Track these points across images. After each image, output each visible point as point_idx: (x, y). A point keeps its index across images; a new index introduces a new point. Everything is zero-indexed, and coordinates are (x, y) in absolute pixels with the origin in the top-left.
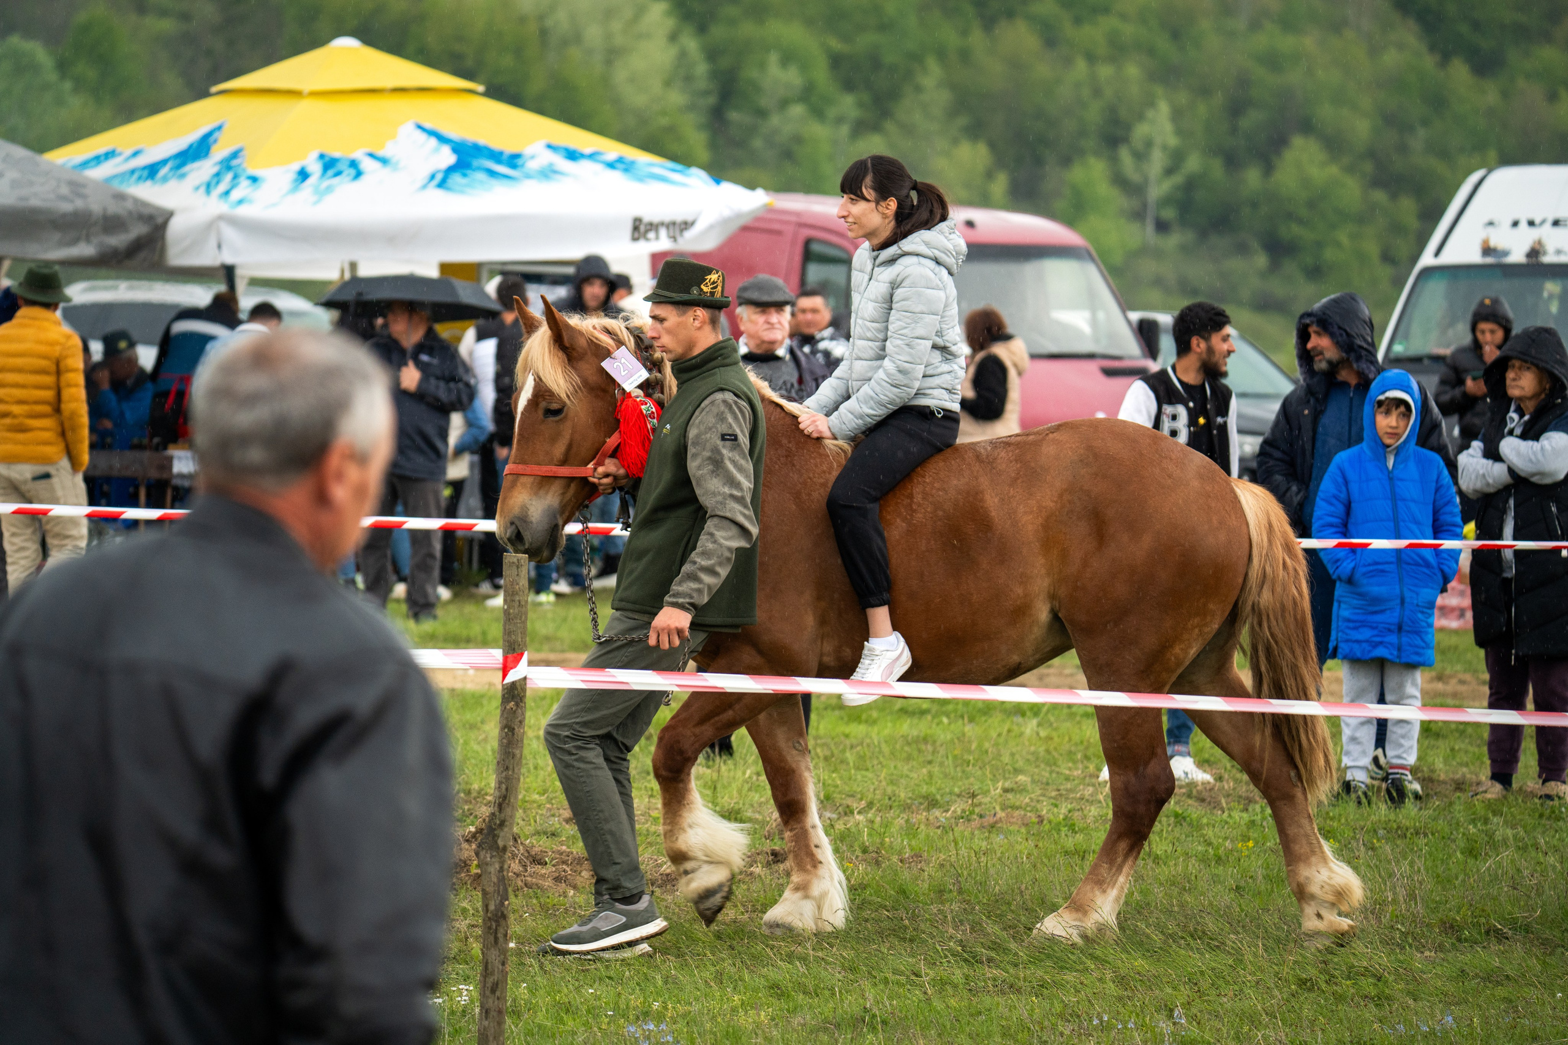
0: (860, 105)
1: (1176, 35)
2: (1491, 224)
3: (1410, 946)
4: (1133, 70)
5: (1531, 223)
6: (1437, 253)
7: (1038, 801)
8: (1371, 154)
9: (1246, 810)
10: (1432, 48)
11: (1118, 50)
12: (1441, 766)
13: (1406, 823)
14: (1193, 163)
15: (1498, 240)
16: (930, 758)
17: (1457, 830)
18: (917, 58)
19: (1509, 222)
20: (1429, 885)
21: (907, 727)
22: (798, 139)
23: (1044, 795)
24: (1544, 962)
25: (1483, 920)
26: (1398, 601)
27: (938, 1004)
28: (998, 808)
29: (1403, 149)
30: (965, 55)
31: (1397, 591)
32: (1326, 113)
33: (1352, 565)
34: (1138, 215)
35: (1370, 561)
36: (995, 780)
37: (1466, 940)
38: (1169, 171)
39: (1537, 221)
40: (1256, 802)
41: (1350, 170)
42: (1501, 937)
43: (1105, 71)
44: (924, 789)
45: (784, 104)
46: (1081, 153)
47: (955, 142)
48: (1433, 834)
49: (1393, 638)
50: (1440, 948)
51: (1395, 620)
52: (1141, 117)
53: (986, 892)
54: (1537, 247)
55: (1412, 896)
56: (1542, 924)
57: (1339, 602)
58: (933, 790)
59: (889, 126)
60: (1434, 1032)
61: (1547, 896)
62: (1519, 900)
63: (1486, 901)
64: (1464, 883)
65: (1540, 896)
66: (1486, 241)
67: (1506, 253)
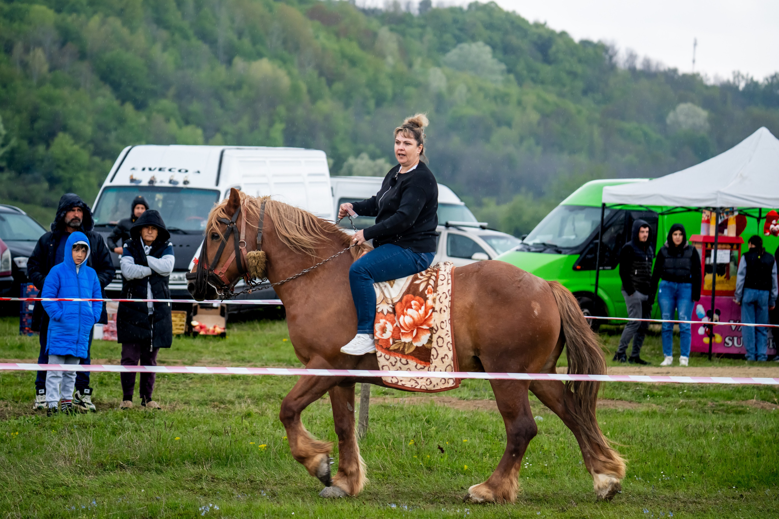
1: (4, 86)
2: (133, 169)
3: (83, 473)
5: (150, 169)
6: (112, 180)
8: (92, 141)
9: (17, 419)
10: (118, 98)
12: (106, 398)
13: (87, 421)
14: (14, 142)
17: (109, 424)
19: (141, 169)
20: (93, 448)
24: (138, 477)
25: (115, 461)
26: (77, 330)
29: (106, 140)
31: (78, 326)
32: (73, 123)
33: (61, 313)
35: (69, 312)
39: (153, 168)
40: (22, 415)
41: (83, 147)
42: (122, 467)
48: (98, 426)
49: (74, 346)
50: (96, 474)
51: (76, 339)
54: (152, 179)
55: (86, 452)
56: (140, 462)
57: (51, 330)
60: (87, 509)
61: (142, 450)
62: (131, 452)
63: (118, 453)
64: (109, 446)
65: (140, 450)
66: (131, 176)
67: (140, 182)
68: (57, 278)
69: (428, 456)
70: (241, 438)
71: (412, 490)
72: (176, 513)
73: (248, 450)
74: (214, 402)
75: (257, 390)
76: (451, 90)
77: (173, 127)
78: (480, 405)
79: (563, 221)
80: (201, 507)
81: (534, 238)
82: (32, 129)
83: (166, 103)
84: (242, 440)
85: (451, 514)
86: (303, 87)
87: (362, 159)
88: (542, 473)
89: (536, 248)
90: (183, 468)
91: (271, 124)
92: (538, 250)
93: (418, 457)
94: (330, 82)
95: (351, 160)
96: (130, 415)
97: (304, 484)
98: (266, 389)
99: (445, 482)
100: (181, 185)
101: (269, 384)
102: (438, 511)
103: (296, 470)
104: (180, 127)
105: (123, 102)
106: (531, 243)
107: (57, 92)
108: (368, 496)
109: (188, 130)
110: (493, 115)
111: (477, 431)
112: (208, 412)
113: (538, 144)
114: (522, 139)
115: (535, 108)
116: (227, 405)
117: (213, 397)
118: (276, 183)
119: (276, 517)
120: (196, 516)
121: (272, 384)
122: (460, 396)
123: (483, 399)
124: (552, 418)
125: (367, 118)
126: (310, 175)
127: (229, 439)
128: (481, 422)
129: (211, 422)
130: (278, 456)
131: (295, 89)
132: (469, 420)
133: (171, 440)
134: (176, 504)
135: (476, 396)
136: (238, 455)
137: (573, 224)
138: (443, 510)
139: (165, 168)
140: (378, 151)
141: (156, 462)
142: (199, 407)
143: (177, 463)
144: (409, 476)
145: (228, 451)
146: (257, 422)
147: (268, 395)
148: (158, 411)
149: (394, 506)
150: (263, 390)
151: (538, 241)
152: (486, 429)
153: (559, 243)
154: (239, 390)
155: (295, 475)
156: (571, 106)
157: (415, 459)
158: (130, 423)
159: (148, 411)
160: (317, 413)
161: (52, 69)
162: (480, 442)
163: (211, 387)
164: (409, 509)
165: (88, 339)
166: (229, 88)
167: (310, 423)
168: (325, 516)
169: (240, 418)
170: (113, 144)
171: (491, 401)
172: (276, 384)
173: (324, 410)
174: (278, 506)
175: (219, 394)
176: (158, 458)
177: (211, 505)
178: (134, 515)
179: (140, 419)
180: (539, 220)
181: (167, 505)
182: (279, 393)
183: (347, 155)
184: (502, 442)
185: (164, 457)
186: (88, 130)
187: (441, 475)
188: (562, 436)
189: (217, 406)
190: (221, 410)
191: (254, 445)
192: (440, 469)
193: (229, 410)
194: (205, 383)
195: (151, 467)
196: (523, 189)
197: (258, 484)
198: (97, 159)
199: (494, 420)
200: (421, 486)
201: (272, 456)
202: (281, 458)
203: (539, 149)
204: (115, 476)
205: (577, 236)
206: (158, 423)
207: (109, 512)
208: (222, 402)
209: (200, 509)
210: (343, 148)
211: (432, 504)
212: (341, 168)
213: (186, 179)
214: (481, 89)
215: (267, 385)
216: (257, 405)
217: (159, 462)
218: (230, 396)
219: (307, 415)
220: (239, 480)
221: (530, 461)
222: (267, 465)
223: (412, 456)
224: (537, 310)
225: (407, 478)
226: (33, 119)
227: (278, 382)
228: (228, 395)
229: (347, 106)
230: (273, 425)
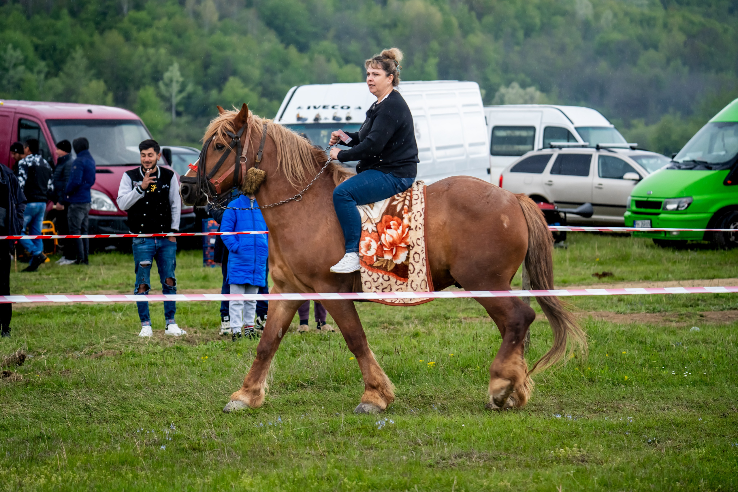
0: (48, 66)
1: (179, 36)
2: (299, 108)
4: (163, 51)
5: (315, 107)
6: (280, 119)
7: (120, 345)
8: (260, 84)
9: (206, 344)
10: (282, 41)
11: (156, 42)
14: (190, 88)
15: (303, 115)
16: (75, 330)
17: (288, 347)
18: (71, 46)
19: (307, 107)
21: (66, 319)
22: (22, 80)
23: (123, 343)
24: (318, 395)
25: (296, 381)
26: (254, 261)
27: (73, 429)
28: (103, 349)
29: (273, 82)
30: (92, 45)
31: (254, 257)
32: (242, 67)
33: (238, 246)
34: (169, 109)
35: (245, 245)
36: (102, 338)
37: (290, 389)
38: (181, 91)
39: (317, 106)
40: (210, 341)
41: (252, 90)
42: (302, 386)
43: (151, 51)
44: (72, 343)
45: (15, 66)
46: (144, 84)
47: (90, 80)
49: (251, 275)
50: (280, 393)
51: (253, 269)
52: (167, 70)
53: (97, 383)
54: (318, 117)
56: (319, 381)
57: (230, 261)
58: (76, 343)
59: (61, 74)
60: (274, 425)
61: (320, 370)
62: (310, 372)
63: (298, 374)
64: (290, 367)
65: (318, 370)
66: (298, 115)
67: (306, 119)
68: (233, 213)
69: (589, 368)
70: (410, 356)
71: (575, 401)
72: (355, 427)
73: (418, 368)
74: (383, 323)
75: (423, 311)
76: (597, 16)
77: (334, 67)
78: (637, 319)
79: (713, 138)
80: (377, 421)
81: (684, 155)
82: (206, 75)
83: (327, 44)
84: (412, 358)
85: (615, 423)
86: (455, 21)
87: (513, 88)
88: (701, 381)
89: (686, 165)
90: (358, 386)
91: (425, 59)
92: (688, 167)
93: (580, 369)
94: (480, 16)
95: (503, 90)
96: (307, 338)
97: (472, 398)
98: (431, 310)
99: (606, 392)
100: (344, 121)
101: (434, 305)
102: (601, 420)
103: (464, 385)
104: (341, 67)
105: (287, 46)
106: (681, 161)
107: (226, 39)
108: (533, 408)
109: (348, 69)
110: (640, 39)
111: (635, 343)
112: (378, 333)
113: (684, 64)
114: (669, 60)
115: (681, 29)
116: (396, 326)
117: (383, 319)
118: (432, 115)
119: (448, 429)
120: (373, 430)
121: (437, 305)
122: (617, 310)
123: (640, 312)
124: (708, 328)
125: (517, 48)
126: (464, 106)
127: (399, 358)
128: (639, 334)
129: (382, 342)
130: (446, 373)
131: (447, 25)
132: (627, 333)
133: (346, 360)
134: (354, 419)
135: (632, 310)
136: (409, 372)
137: (723, 140)
138: (606, 419)
139: (328, 106)
140: (528, 80)
141: (333, 381)
142: (370, 329)
143: (353, 381)
144: (571, 388)
145: (399, 369)
146: (425, 341)
147: (433, 316)
148: (333, 333)
149: (559, 417)
150: (428, 311)
151: (687, 158)
152: (644, 340)
153: (709, 159)
154: (406, 311)
155: (463, 389)
156: (718, 26)
157: (577, 371)
158: (307, 346)
159: (324, 333)
160: (481, 331)
161: (222, 18)
162: (639, 353)
163: (380, 309)
164: (573, 419)
165: (265, 268)
166: (385, 26)
167: (475, 341)
168: (494, 427)
169: (409, 338)
170: (279, 85)
171: (648, 314)
172: (441, 305)
173: (487, 328)
174: (449, 419)
175: (387, 316)
176: (335, 377)
177: (386, 419)
178: (316, 430)
179: (316, 342)
180: (688, 139)
181: (346, 420)
182: (444, 314)
183: (499, 85)
184: (661, 353)
185: (340, 376)
186: (256, 73)
187: (602, 386)
188: (719, 345)
189: (387, 327)
190: (390, 331)
191: (423, 363)
192: (601, 380)
193: (398, 331)
194: (373, 306)
195: (329, 386)
196: (671, 110)
197: (428, 399)
198: (265, 100)
199: (652, 332)
200: (584, 397)
201: (440, 372)
202: (449, 374)
203: (686, 69)
204: (297, 395)
205: (727, 152)
206: (333, 345)
207: (294, 428)
208: (391, 324)
209: (377, 424)
210: (494, 79)
211: (595, 413)
212: (493, 97)
213: (348, 115)
214: (626, 14)
215: (433, 306)
216: (424, 325)
217: (336, 381)
218: (398, 318)
219: (471, 334)
220: (411, 396)
221: (689, 370)
222: (436, 381)
223: (574, 369)
224: (507, 223)
225: (570, 390)
226: (206, 66)
227: (442, 303)
228: (397, 317)
229: (497, 37)
230: (440, 343)
